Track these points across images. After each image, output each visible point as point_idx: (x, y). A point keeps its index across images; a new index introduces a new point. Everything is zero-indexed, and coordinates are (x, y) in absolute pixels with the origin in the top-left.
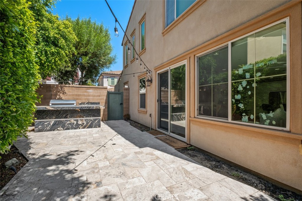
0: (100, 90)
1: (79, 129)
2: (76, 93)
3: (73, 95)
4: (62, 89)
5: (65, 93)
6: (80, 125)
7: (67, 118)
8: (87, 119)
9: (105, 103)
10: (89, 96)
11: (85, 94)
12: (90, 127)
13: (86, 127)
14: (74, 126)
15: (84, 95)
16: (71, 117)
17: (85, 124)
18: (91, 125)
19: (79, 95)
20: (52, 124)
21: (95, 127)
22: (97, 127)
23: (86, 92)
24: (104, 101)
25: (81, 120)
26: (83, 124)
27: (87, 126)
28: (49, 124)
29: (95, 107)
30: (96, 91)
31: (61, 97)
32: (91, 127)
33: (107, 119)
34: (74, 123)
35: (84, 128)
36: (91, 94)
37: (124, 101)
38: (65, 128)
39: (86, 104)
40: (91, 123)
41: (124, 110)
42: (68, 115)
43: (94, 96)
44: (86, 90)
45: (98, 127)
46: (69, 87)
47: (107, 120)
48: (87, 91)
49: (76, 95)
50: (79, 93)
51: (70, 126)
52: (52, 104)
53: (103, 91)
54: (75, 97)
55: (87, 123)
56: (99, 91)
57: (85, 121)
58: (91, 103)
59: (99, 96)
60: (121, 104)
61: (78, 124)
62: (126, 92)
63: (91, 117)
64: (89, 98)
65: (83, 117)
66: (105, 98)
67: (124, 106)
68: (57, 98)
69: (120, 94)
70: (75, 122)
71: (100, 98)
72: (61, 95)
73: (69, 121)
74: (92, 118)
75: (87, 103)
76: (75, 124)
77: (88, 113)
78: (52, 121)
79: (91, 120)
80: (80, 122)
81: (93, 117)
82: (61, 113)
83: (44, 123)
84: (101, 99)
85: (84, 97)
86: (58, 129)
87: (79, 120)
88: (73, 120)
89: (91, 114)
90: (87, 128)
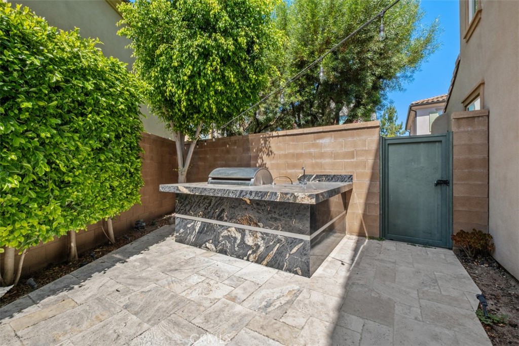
0: (352, 136)
1: (248, 260)
2: (291, 151)
3: (286, 156)
4: (265, 144)
5: (271, 152)
6: (250, 247)
7: (221, 219)
8: (267, 234)
9: (373, 178)
10: (322, 155)
11: (312, 150)
12: (275, 264)
13: (265, 262)
14: (236, 249)
15: (310, 155)
16: (230, 219)
17: (262, 249)
18: (280, 258)
19: (298, 156)
20: (197, 229)
21: (289, 270)
22: (296, 273)
23: (315, 145)
24: (368, 171)
25: (253, 233)
26: (258, 247)
27: (268, 259)
28: (193, 228)
29: (279, 194)
30: (341, 140)
31: (264, 162)
32: (280, 267)
33: (377, 232)
34: (235, 238)
35: (259, 261)
36: (328, 150)
37: (455, 171)
38: (219, 248)
39: (314, 179)
40: (280, 253)
41: (458, 208)
42: (223, 211)
43: (336, 156)
44: (315, 139)
45: (300, 272)
46: (278, 136)
47: (378, 236)
48: (318, 141)
49: (293, 156)
50: (299, 151)
51: (229, 245)
52: (214, 179)
53: (363, 138)
54: (291, 161)
55: (268, 248)
56: (350, 139)
57: (263, 239)
58: (327, 176)
59: (351, 155)
60: (443, 183)
61: (244, 243)
62: (470, 129)
63: (277, 229)
64: (323, 161)
65: (257, 225)
66: (370, 160)
67: (459, 190)
68: (258, 165)
69: (437, 144)
70: (239, 236)
71: (355, 160)
72: (265, 157)
73: (227, 228)
74: (280, 234)
75: (317, 177)
76: (238, 241)
77: (269, 212)
78: (198, 221)
79: (279, 241)
80: (249, 241)
81: (284, 229)
82: (212, 204)
83: (186, 224)
84: (357, 165)
85: (309, 161)
86: (208, 245)
87: (247, 232)
88: (233, 229)
89: (276, 216)
90: (267, 265)
